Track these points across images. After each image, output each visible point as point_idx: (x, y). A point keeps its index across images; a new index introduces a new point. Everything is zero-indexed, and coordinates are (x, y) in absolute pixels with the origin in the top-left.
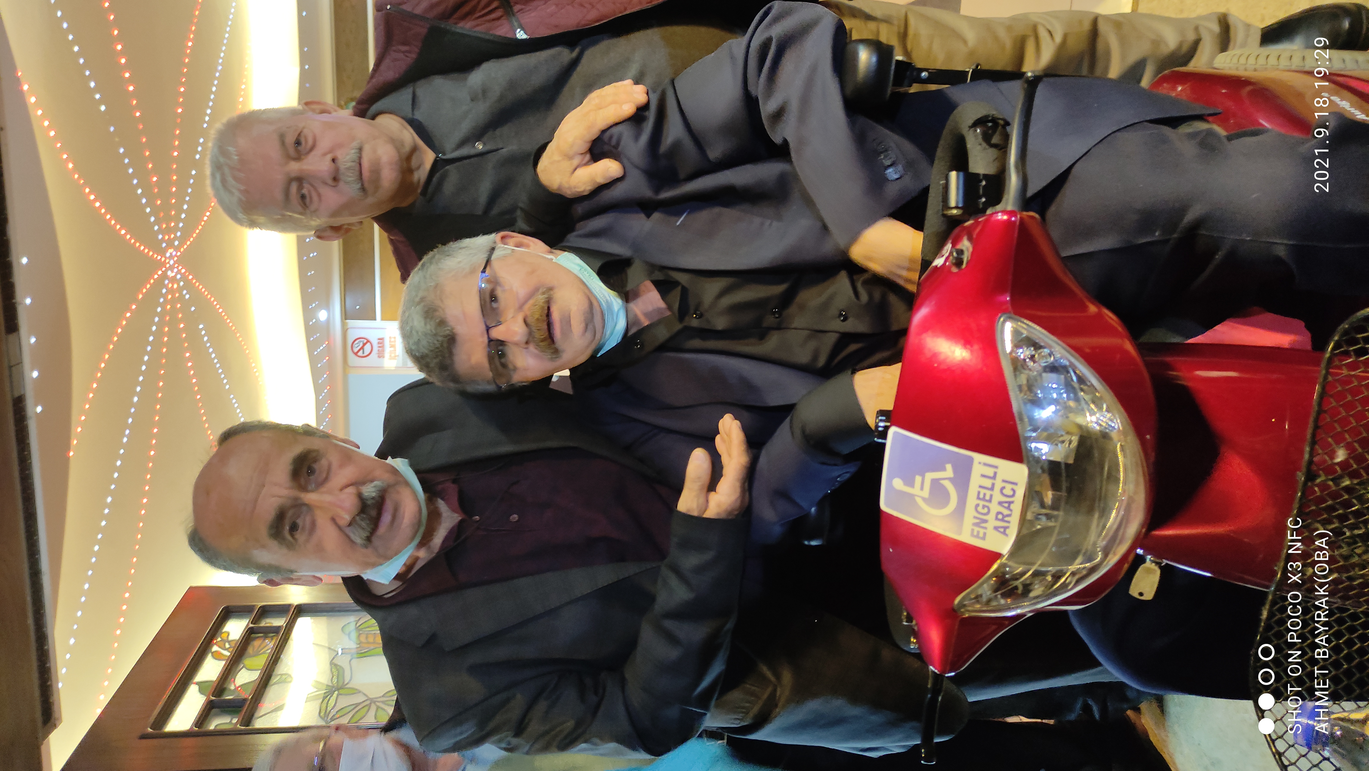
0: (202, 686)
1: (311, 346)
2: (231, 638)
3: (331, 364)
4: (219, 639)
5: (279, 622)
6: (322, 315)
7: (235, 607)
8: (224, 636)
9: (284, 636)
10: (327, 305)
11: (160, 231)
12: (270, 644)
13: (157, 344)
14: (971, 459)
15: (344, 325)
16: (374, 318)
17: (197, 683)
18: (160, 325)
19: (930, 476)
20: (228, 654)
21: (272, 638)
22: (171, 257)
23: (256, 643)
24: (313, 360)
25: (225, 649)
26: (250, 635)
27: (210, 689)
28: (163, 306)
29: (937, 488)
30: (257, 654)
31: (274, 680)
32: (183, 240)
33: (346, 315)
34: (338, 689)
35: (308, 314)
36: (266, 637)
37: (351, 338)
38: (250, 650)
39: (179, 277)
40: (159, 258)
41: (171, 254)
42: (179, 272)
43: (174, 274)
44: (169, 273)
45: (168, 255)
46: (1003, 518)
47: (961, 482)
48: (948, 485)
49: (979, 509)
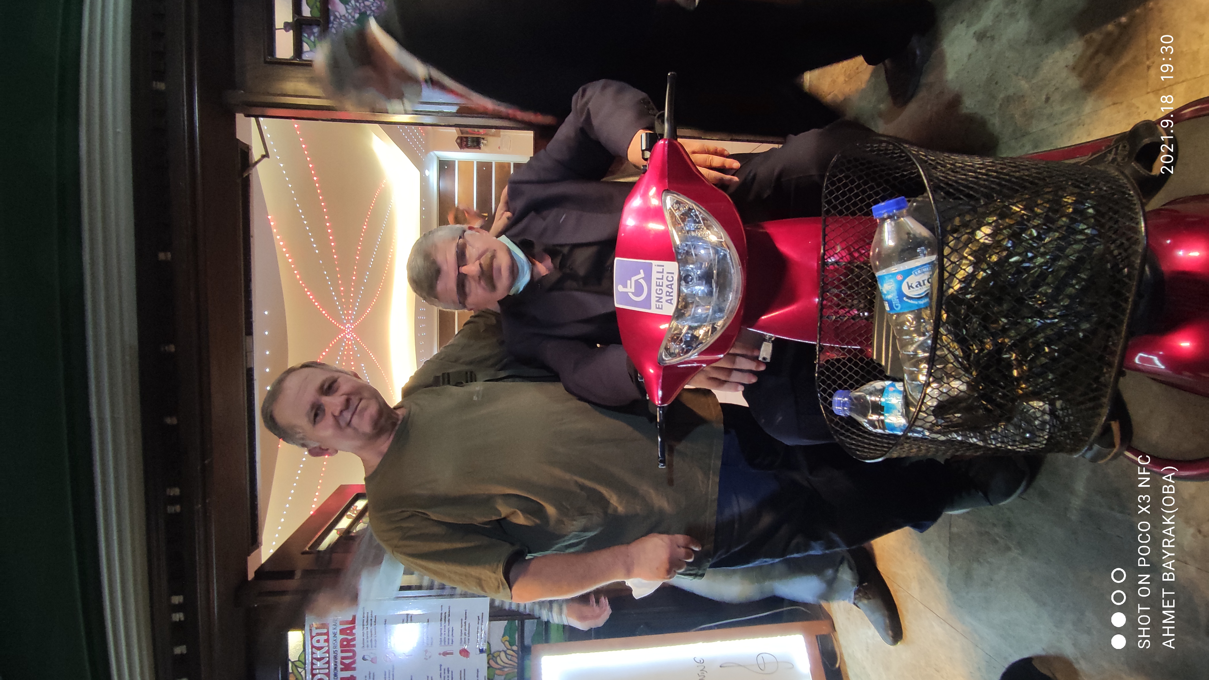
0: (339, 531)
2: (357, 509)
4: (351, 509)
8: (354, 508)
17: (336, 529)
19: (634, 279)
20: (354, 516)
22: (349, 328)
25: (354, 513)
27: (342, 532)
28: (343, 352)
29: (638, 285)
32: (355, 321)
39: (352, 338)
40: (342, 327)
41: (348, 326)
42: (352, 336)
43: (349, 337)
44: (347, 336)
45: (347, 327)
46: (669, 294)
47: (648, 278)
48: (642, 281)
49: (658, 292)
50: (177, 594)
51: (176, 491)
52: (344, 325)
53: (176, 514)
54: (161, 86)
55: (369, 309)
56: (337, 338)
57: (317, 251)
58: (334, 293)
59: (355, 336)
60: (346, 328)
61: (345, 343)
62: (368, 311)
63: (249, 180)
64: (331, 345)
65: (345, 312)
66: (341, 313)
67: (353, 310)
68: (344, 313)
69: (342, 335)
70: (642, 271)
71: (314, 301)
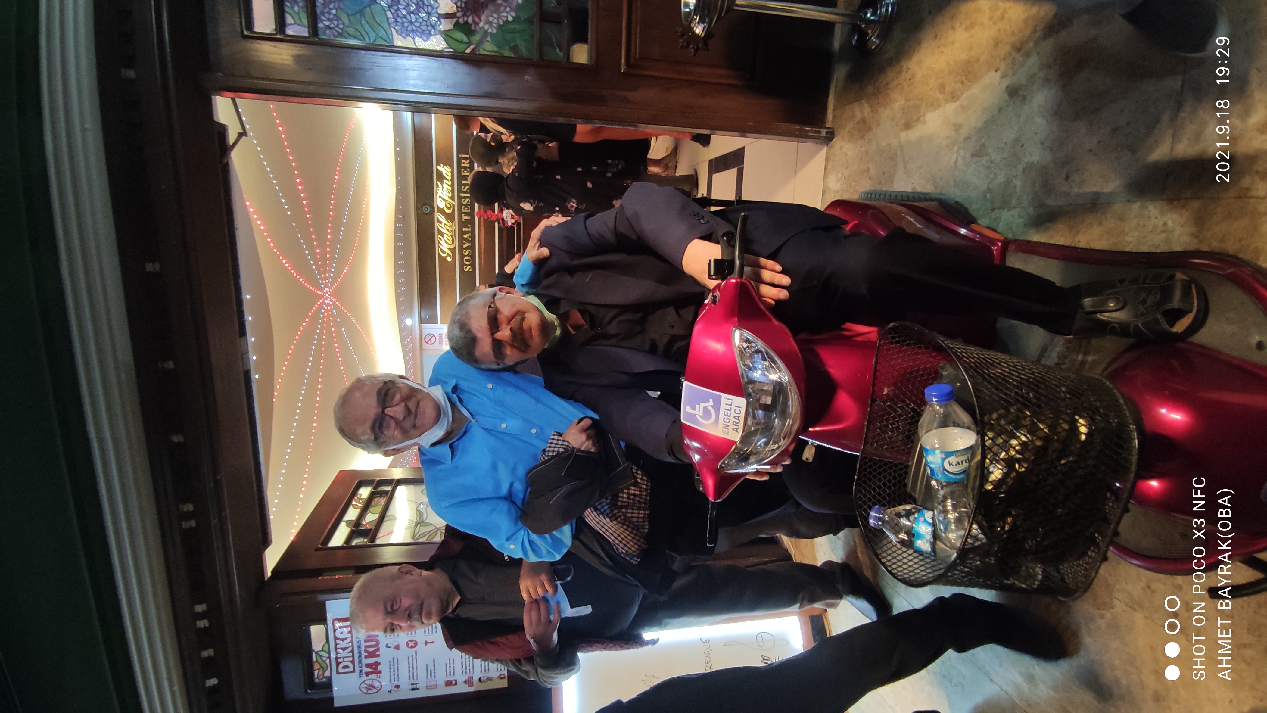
0: (348, 523)
1: (402, 339)
2: (362, 497)
3: (413, 349)
4: (356, 498)
5: (388, 488)
6: (408, 322)
7: (365, 480)
8: (359, 496)
9: (390, 496)
10: (410, 315)
11: (321, 278)
12: (383, 501)
13: (320, 340)
14: (721, 396)
15: (420, 327)
16: (437, 323)
17: (345, 521)
18: (320, 330)
19: (702, 405)
20: (361, 506)
21: (384, 497)
22: (327, 292)
23: (376, 500)
24: (404, 347)
25: (360, 503)
26: (372, 496)
27: (352, 525)
28: (322, 319)
29: (706, 412)
30: (376, 505)
31: (386, 519)
32: (333, 284)
33: (421, 321)
34: (420, 523)
35: (401, 321)
36: (381, 496)
37: (424, 333)
38: (373, 503)
39: (331, 303)
40: (320, 293)
41: (327, 291)
42: (331, 300)
43: (328, 302)
44: (326, 301)
45: (325, 291)
46: (736, 424)
47: (717, 407)
48: (711, 409)
49: (725, 420)
50: (200, 603)
51: (190, 507)
52: (322, 291)
53: (191, 529)
54: (131, 74)
55: (346, 268)
56: (316, 306)
57: (289, 213)
58: (309, 257)
59: (333, 300)
60: (324, 293)
61: (324, 309)
62: (345, 271)
63: (228, 165)
64: (310, 314)
65: (323, 276)
66: (318, 277)
67: (331, 271)
68: (321, 276)
69: (321, 301)
70: (711, 400)
71: (290, 268)
